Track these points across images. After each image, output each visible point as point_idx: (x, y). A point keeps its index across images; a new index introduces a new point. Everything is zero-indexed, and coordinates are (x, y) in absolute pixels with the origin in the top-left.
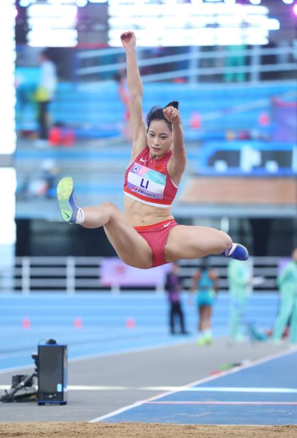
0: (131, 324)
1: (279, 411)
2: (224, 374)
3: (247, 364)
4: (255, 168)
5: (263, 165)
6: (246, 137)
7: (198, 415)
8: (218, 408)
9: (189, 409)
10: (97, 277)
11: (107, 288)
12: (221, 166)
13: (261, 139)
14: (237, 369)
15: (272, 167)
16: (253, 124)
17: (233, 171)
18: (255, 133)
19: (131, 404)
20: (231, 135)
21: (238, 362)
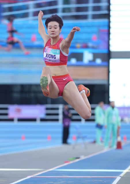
0: (23, 138)
1: (100, 181)
2: (71, 162)
3: (83, 158)
4: (90, 61)
5: (94, 60)
6: (86, 47)
7: (59, 183)
8: (69, 179)
9: (54, 180)
10: (6, 114)
11: (12, 120)
12: (73, 61)
13: (93, 48)
14: (77, 160)
15: (99, 61)
16: (89, 40)
17: (80, 63)
18: (90, 44)
19: (25, 177)
20: (78, 45)
21: (78, 157)
